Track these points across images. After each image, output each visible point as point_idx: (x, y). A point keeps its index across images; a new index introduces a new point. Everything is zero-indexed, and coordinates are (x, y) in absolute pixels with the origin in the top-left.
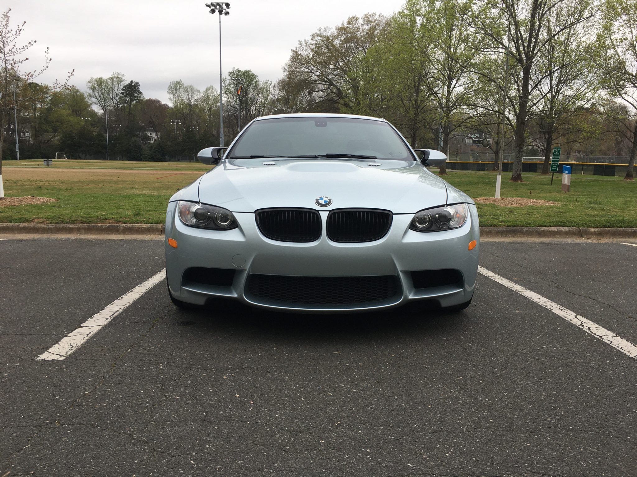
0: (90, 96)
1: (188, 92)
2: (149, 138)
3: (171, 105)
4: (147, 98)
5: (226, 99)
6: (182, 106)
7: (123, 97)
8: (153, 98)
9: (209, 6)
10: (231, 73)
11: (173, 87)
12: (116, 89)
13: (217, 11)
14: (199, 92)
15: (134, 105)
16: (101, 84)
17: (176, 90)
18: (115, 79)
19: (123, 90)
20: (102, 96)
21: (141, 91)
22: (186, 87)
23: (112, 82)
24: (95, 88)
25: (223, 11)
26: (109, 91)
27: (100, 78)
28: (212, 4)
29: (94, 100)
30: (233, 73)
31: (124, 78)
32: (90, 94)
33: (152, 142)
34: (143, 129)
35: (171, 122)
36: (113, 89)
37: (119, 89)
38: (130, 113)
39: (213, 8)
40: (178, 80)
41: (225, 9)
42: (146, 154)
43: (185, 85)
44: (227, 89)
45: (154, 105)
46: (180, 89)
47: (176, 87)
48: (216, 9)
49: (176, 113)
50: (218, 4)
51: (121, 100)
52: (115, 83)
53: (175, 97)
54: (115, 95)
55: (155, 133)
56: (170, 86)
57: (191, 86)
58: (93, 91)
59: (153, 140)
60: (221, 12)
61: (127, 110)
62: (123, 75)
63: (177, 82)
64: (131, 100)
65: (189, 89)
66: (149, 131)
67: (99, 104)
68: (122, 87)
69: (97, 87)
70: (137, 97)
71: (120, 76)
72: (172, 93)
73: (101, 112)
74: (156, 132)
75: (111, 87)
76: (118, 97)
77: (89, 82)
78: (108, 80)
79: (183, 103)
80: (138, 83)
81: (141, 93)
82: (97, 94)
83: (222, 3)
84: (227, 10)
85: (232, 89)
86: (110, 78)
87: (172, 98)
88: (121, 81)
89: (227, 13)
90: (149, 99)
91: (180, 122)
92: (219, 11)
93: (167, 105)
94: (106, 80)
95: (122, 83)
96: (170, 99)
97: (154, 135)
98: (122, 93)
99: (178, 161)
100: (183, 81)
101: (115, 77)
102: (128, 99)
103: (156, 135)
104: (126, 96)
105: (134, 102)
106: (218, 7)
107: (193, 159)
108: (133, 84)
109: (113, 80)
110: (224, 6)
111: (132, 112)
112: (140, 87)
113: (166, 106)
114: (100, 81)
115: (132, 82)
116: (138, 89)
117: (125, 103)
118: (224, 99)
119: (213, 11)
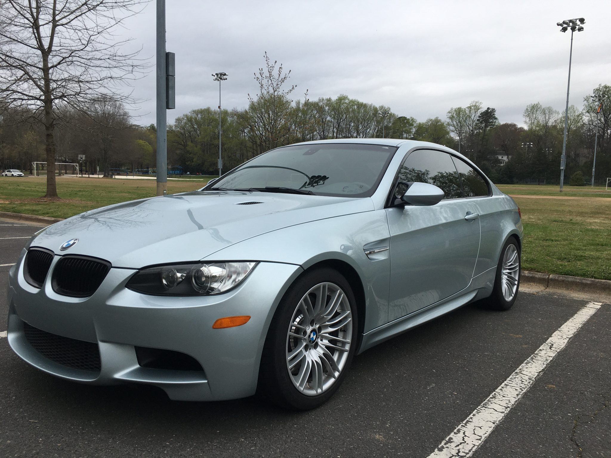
0: (448, 124)
1: (545, 114)
2: (500, 162)
3: (526, 128)
4: (502, 123)
5: (587, 118)
6: (537, 128)
7: (478, 123)
8: (509, 122)
9: (561, 25)
10: (597, 90)
11: (529, 110)
12: (472, 118)
13: (569, 28)
14: (558, 113)
15: (489, 130)
16: (459, 113)
17: (533, 113)
18: (473, 108)
19: (479, 117)
20: (459, 124)
21: (496, 116)
22: (544, 109)
23: (470, 111)
24: (454, 117)
25: (576, 28)
26: (466, 119)
27: (459, 108)
28: (564, 23)
29: (452, 128)
30: (599, 90)
31: (481, 106)
32: (448, 123)
33: (502, 165)
34: (496, 153)
35: (522, 145)
36: (470, 117)
37: (475, 117)
38: (483, 138)
39: (565, 26)
40: (536, 103)
41: (579, 25)
42: (494, 177)
43: (543, 107)
44: (591, 107)
45: (510, 129)
46: (537, 111)
47: (533, 110)
48: (569, 26)
49: (530, 135)
50: (571, 21)
51: (477, 127)
52: (473, 111)
53: (530, 119)
54: (471, 122)
55: (506, 157)
56: (527, 109)
57: (549, 108)
58: (452, 120)
59: (503, 163)
60: (573, 29)
61: (481, 136)
62: (481, 103)
63: (534, 104)
64: (486, 126)
65: (546, 111)
66: (500, 154)
67: (456, 132)
68: (479, 114)
69: (456, 116)
70: (492, 122)
71: (477, 104)
72: (528, 116)
73: (458, 138)
74: (508, 155)
75: (468, 115)
76: (474, 124)
77: (449, 112)
78: (466, 109)
79: (538, 125)
80: (494, 109)
81: (496, 119)
82: (455, 123)
83: (576, 19)
84: (581, 25)
85: (597, 107)
86: (468, 108)
87: (528, 121)
88: (478, 109)
89: (580, 29)
90: (506, 124)
91: (532, 145)
92: (571, 29)
93: (523, 128)
94: (465, 109)
95: (479, 110)
96: (526, 122)
97: (505, 158)
98: (478, 120)
99: (526, 183)
100: (541, 104)
101: (473, 106)
102: (483, 125)
103: (508, 158)
104: (481, 123)
105: (489, 128)
106: (571, 24)
107: (543, 182)
108: (489, 111)
109: (471, 108)
110: (578, 22)
111: (486, 137)
112: (495, 113)
113: (521, 129)
114: (459, 111)
115: (488, 108)
116: (494, 114)
117: (480, 128)
118: (586, 119)
119: (564, 30)
